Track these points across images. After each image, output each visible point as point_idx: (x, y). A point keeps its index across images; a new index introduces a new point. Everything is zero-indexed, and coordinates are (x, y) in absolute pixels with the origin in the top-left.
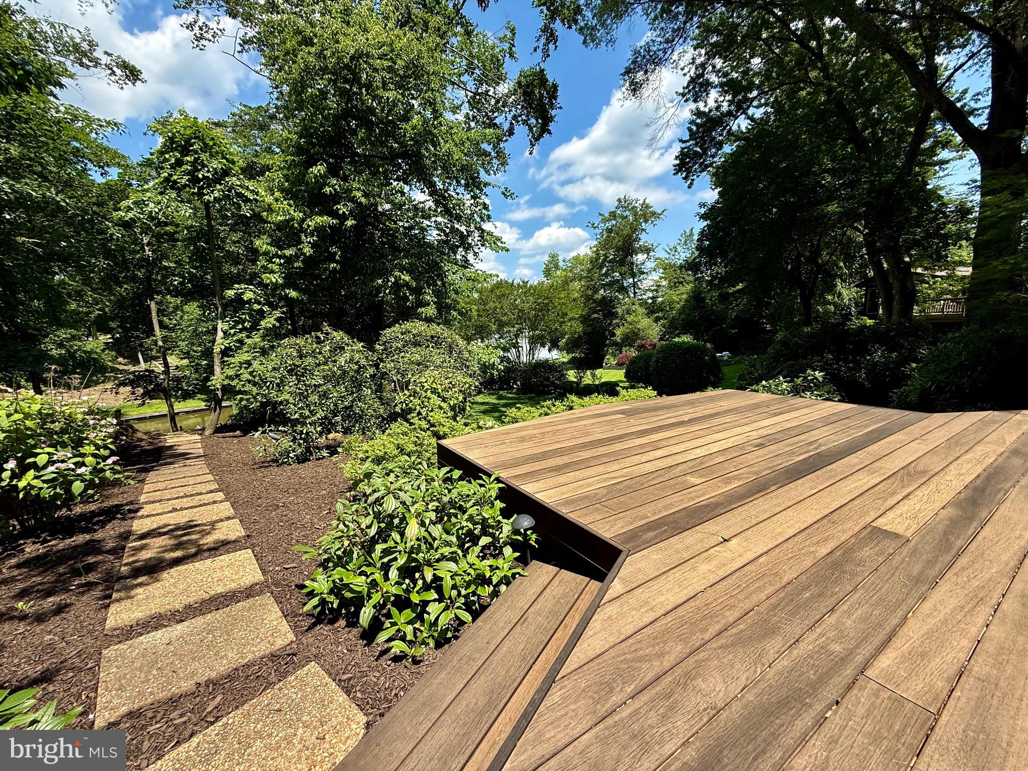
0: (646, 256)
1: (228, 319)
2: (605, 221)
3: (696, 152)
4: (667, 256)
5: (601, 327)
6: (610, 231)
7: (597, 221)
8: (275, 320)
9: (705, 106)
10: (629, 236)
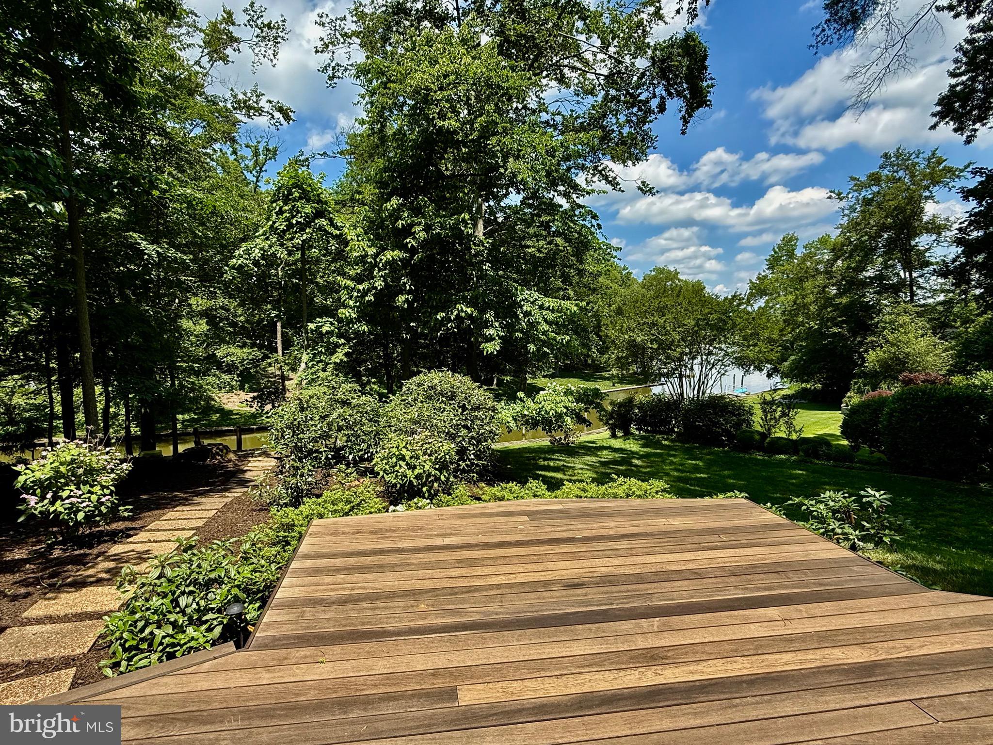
0: (933, 237)
2: (860, 187)
5: (845, 346)
6: (867, 202)
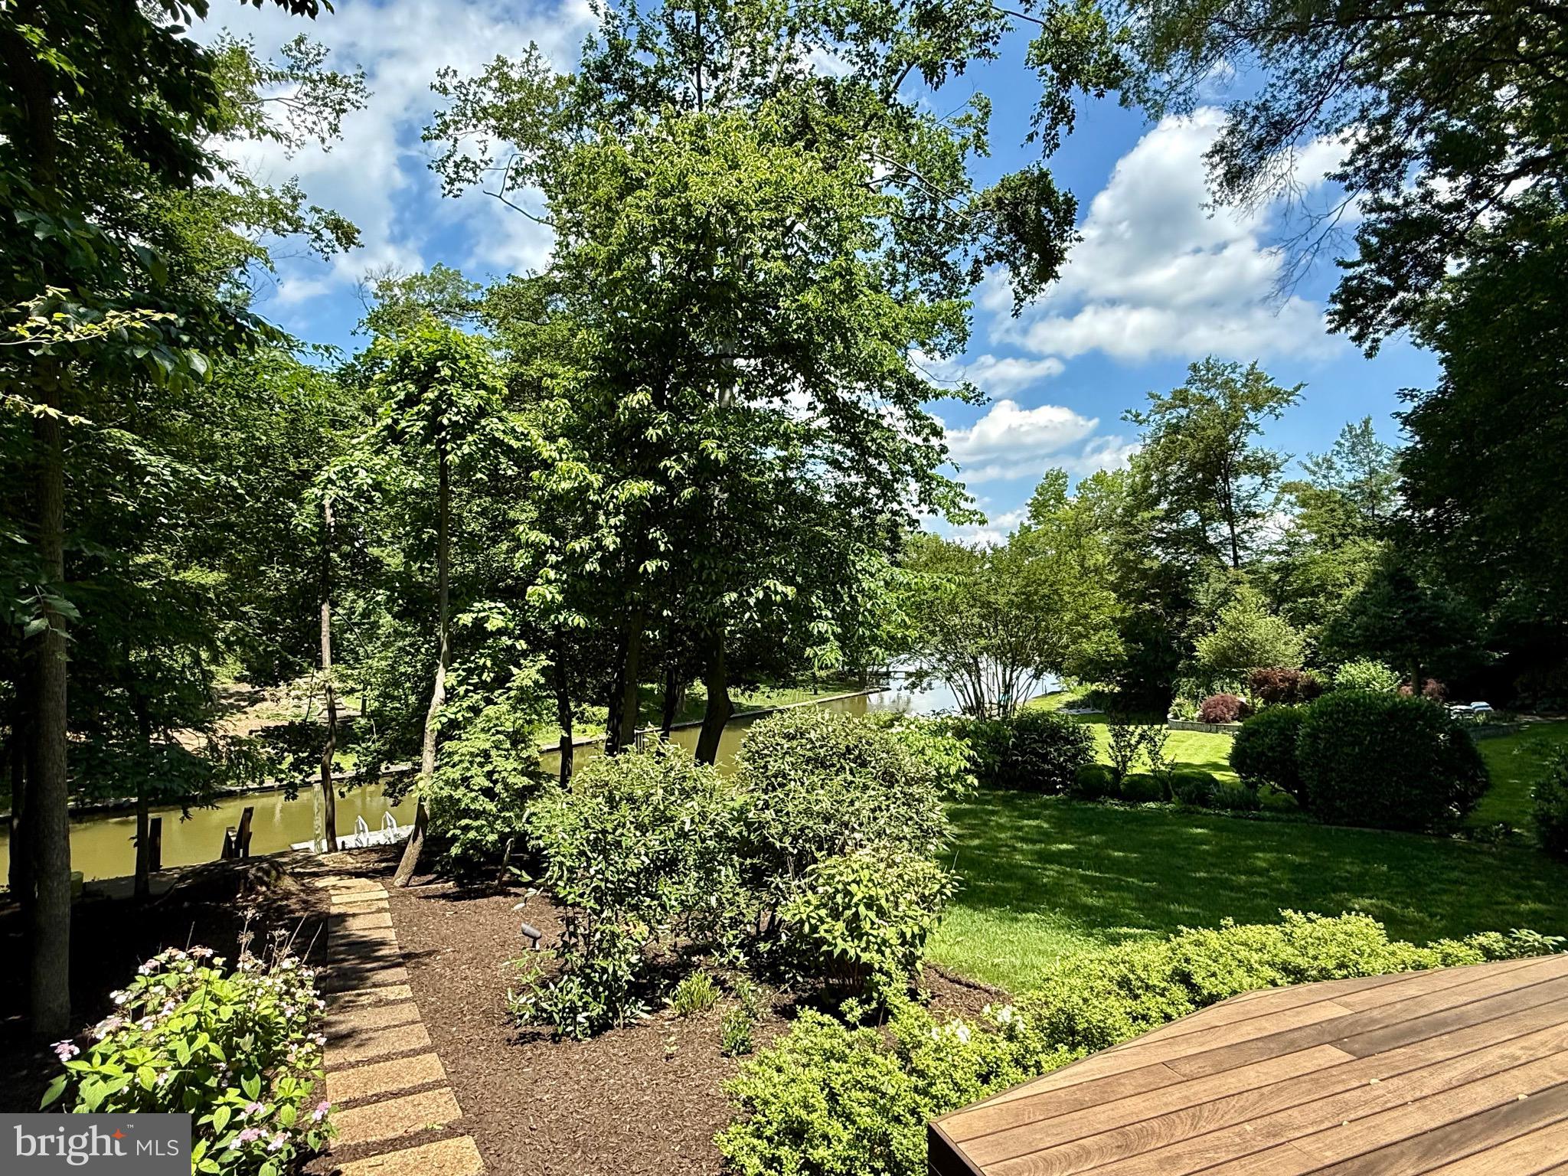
0: (1259, 479)
1: (456, 665)
2: (1163, 408)
3: (1379, 287)
4: (1309, 478)
6: (1175, 429)
7: (1145, 408)
8: (538, 672)
9: (1397, 195)
10: (1221, 440)
